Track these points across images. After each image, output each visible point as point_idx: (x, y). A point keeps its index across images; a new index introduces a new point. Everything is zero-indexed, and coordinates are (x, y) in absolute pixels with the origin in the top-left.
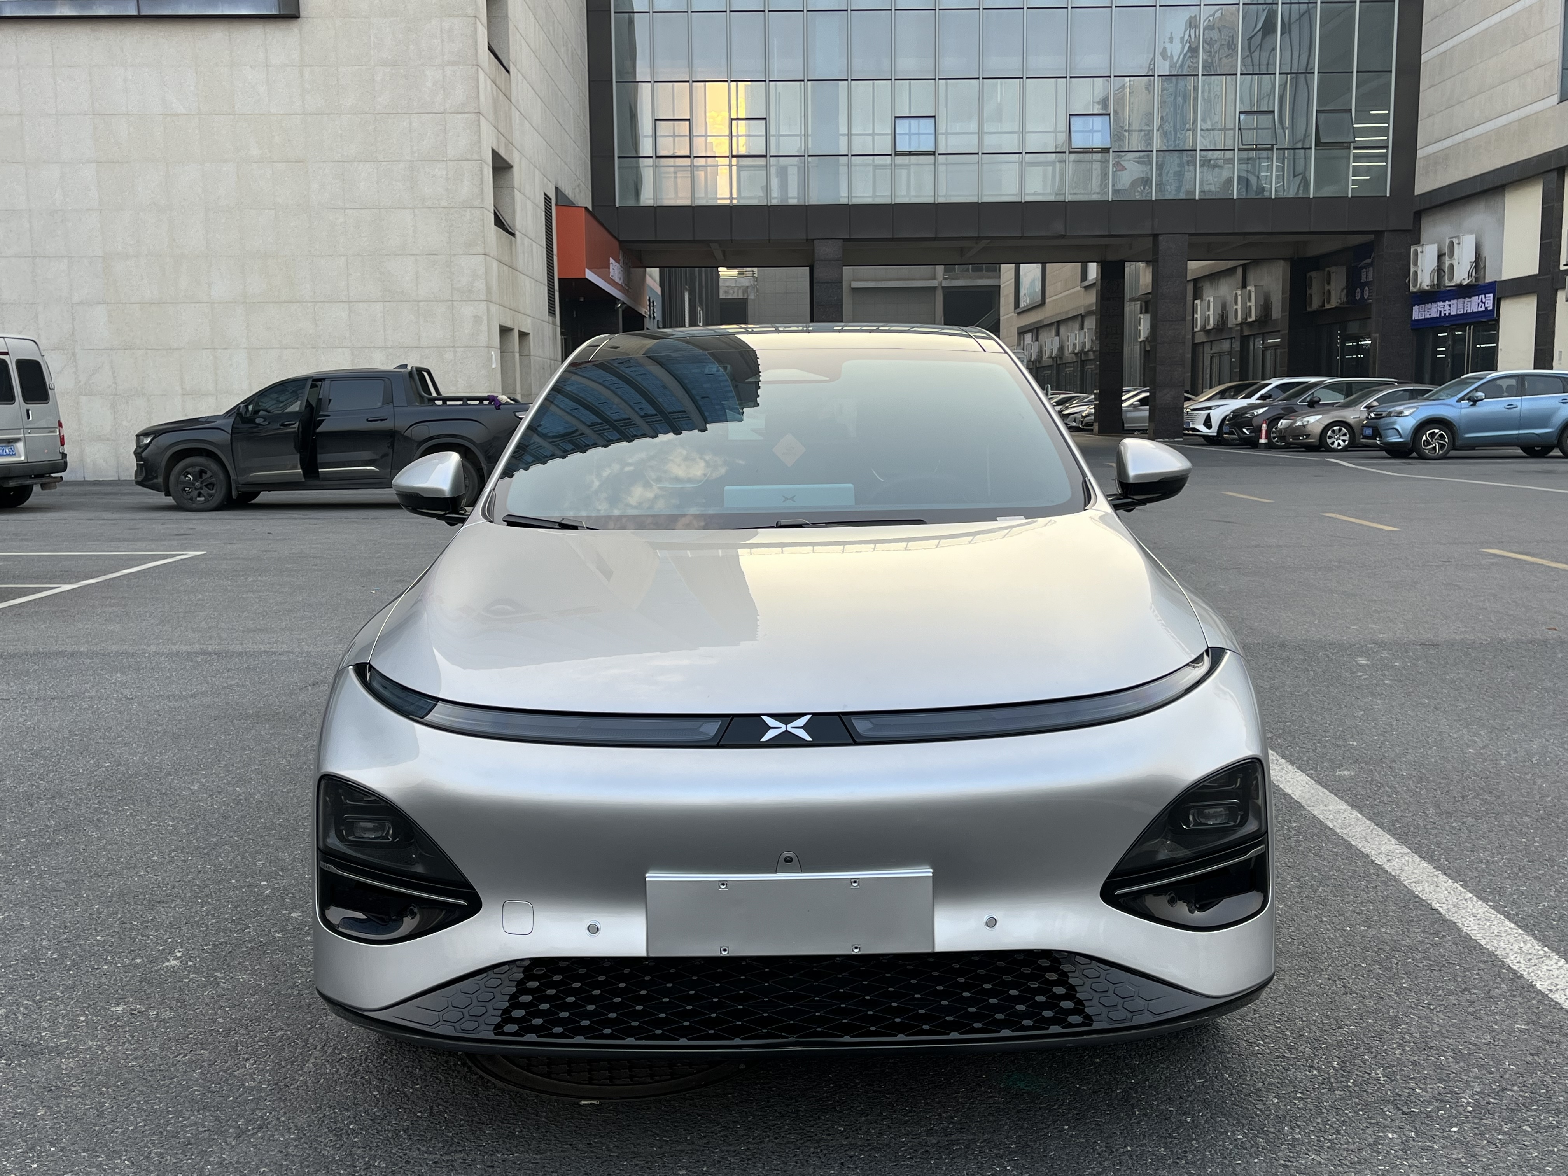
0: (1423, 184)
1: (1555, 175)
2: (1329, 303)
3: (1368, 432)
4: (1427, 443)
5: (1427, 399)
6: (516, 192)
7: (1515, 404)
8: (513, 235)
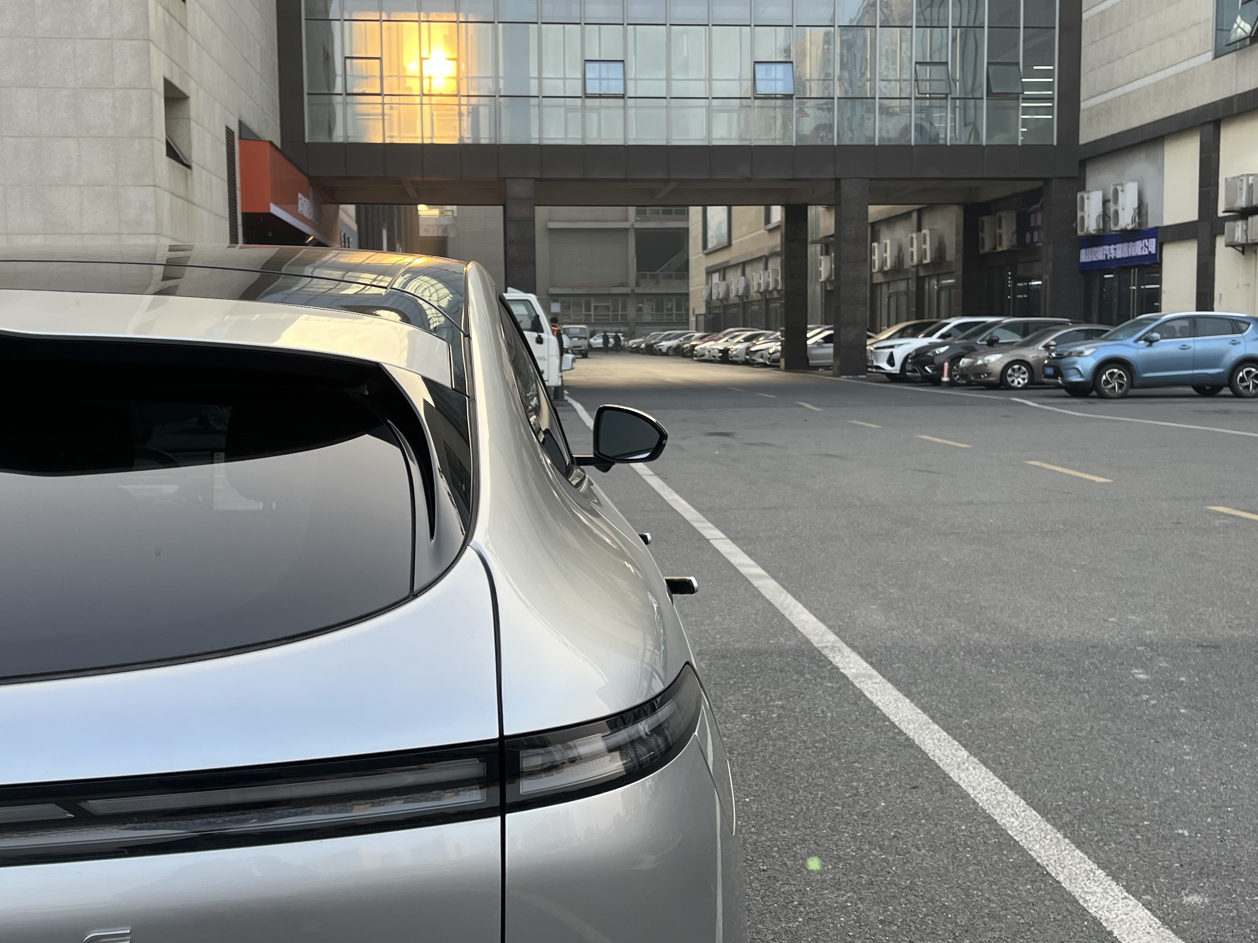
0: (1087, 135)
1: (1211, 127)
2: (1000, 245)
3: (1050, 371)
4: (1107, 382)
5: (1105, 339)
6: (193, 124)
7: (1188, 344)
8: (189, 167)
